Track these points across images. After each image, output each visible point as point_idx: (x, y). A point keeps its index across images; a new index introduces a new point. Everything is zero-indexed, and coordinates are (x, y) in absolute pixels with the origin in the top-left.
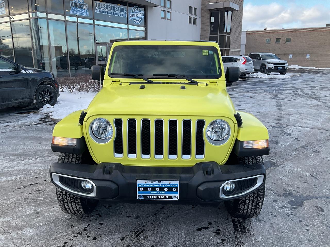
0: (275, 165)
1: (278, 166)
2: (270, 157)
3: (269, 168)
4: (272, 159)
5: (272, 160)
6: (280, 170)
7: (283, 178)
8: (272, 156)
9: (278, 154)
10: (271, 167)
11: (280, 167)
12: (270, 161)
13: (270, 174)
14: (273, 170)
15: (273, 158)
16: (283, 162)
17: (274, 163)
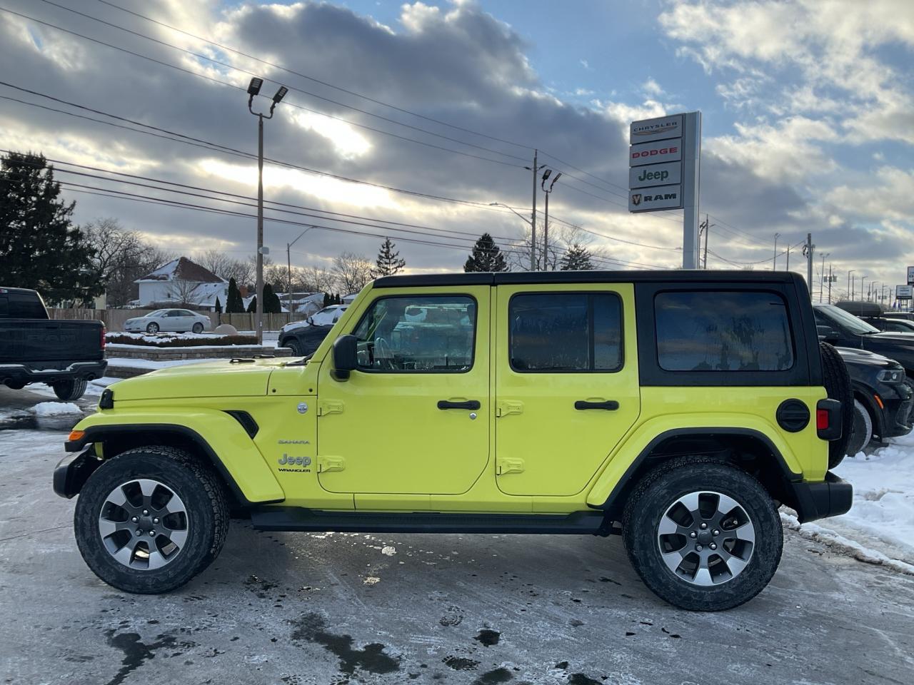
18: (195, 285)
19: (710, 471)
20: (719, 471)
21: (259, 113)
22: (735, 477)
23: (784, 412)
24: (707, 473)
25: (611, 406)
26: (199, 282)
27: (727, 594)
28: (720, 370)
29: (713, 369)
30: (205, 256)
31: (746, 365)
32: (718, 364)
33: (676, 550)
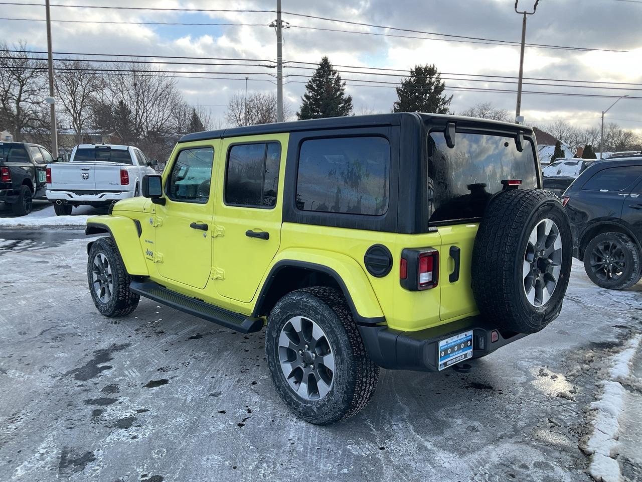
0: (73, 375)
1: (68, 373)
2: (85, 390)
3: (87, 365)
4: (82, 385)
5: (80, 383)
6: (64, 368)
7: (61, 355)
8: (79, 393)
9: (66, 405)
10: (83, 367)
11: (64, 373)
12: (85, 380)
13: (83, 355)
14: (79, 362)
15: (78, 388)
16: (56, 386)
17: (77, 378)
18: (541, 148)
19: (305, 300)
20: (310, 301)
21: (523, 12)
22: (320, 309)
23: (370, 256)
24: (303, 302)
25: (266, 236)
26: (544, 145)
27: (313, 411)
28: (334, 211)
29: (329, 211)
30: (554, 125)
31: (352, 208)
32: (333, 206)
33: (290, 362)
